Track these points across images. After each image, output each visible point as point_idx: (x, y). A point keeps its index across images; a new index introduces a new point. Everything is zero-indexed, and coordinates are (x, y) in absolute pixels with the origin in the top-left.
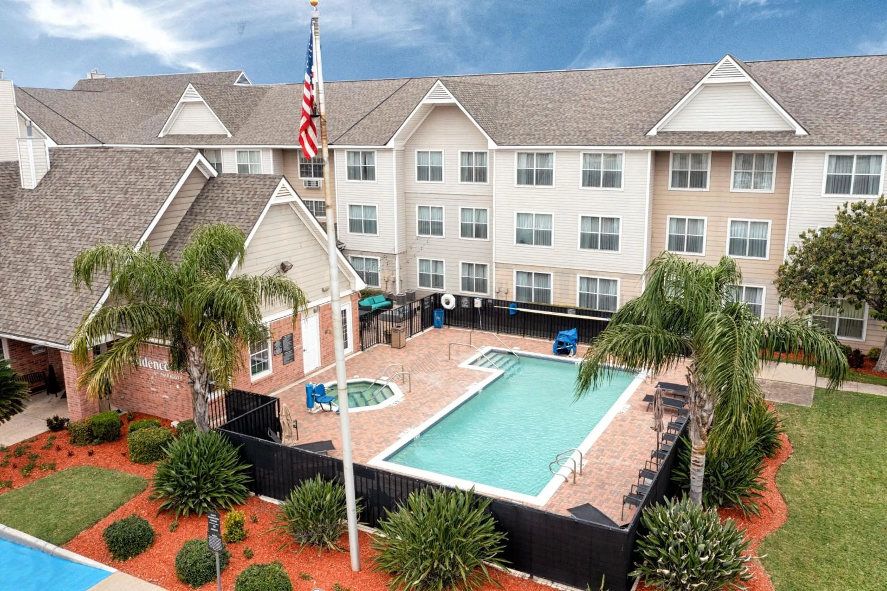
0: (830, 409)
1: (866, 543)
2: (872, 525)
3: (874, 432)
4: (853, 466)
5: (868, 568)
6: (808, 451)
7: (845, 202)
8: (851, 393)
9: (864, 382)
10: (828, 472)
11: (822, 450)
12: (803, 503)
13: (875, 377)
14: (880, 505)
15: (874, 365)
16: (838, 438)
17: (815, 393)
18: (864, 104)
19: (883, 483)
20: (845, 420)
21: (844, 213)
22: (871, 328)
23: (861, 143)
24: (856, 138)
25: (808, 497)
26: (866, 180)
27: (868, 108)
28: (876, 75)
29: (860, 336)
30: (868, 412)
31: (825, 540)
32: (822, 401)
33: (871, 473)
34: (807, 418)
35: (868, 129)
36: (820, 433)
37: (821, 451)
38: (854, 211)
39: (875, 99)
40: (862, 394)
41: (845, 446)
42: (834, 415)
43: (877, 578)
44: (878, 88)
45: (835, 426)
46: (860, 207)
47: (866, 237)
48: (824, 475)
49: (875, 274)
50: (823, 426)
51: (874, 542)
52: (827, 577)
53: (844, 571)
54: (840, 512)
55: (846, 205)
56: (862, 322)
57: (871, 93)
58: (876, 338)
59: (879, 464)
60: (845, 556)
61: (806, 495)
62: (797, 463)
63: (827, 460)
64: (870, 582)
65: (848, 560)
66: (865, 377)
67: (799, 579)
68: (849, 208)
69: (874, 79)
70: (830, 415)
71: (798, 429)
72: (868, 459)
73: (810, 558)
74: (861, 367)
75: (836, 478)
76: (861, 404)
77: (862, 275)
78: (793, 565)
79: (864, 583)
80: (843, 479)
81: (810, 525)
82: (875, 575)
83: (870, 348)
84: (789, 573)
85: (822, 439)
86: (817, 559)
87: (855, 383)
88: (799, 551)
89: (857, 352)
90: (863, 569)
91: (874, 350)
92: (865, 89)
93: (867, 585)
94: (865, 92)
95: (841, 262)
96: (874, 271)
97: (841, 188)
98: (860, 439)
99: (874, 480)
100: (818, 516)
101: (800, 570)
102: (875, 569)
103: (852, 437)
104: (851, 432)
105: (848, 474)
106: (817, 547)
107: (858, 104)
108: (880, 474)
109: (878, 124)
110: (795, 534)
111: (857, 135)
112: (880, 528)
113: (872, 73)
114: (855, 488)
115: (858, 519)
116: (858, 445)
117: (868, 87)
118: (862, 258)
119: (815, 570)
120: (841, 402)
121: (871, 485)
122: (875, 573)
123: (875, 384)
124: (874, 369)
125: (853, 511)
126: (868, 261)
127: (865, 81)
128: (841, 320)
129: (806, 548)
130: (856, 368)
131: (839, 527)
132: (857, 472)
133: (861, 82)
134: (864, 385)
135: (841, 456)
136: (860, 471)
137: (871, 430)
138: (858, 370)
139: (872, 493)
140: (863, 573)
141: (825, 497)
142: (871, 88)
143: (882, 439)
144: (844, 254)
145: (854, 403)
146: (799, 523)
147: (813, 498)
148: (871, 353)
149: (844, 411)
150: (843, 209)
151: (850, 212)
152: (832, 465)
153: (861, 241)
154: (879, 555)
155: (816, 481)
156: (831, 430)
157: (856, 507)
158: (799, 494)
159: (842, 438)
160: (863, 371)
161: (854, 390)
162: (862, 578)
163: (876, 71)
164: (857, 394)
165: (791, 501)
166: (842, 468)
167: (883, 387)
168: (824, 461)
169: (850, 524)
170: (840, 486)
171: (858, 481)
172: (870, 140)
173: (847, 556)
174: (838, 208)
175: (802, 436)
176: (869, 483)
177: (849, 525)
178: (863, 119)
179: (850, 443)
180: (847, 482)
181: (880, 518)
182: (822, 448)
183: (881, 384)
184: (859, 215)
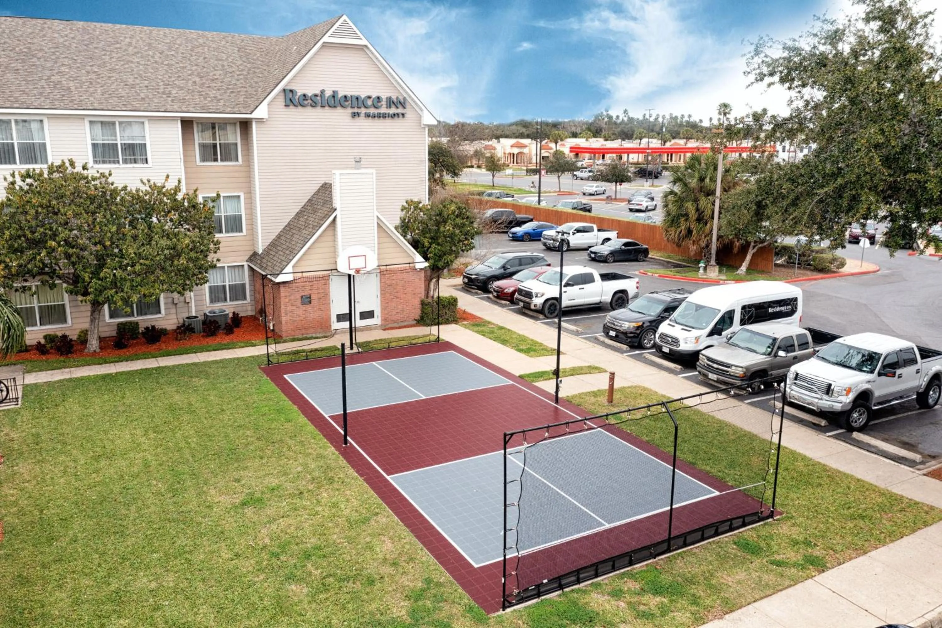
0: (43, 402)
1: (98, 524)
2: (102, 502)
3: (92, 411)
4: (75, 451)
5: (102, 549)
6: (22, 454)
7: (12, 172)
8: (66, 380)
9: (78, 366)
10: (47, 467)
11: (37, 447)
12: (20, 511)
13: (88, 359)
14: (107, 480)
15: (85, 348)
16: (55, 429)
17: (23, 390)
18: (12, 65)
19: (107, 457)
20: (61, 409)
21: (13, 183)
22: (74, 310)
23: (16, 105)
24: (9, 101)
25: (26, 502)
26: (32, 148)
27: (18, 70)
28: (21, 36)
29: (65, 321)
30: (84, 394)
31: (50, 540)
32: (33, 397)
33: (94, 452)
34: (16, 419)
35: (21, 91)
36: (33, 430)
37: (36, 449)
38: (24, 181)
39: (24, 61)
40: (76, 378)
41: (62, 434)
42: (47, 408)
43: (113, 554)
44: (25, 50)
45: (50, 418)
46: (28, 176)
47: (41, 206)
48: (42, 472)
49: (59, 245)
50: (36, 422)
51: (105, 519)
52: (58, 579)
53: (76, 563)
54: (65, 504)
55: (13, 175)
56: (63, 306)
57: (18, 54)
58: (81, 320)
59: (101, 440)
60: (75, 548)
61: (23, 502)
62: (9, 471)
63: (44, 456)
64: (105, 561)
65: (80, 550)
66: (78, 361)
67: (25, 597)
68: (18, 179)
69: (19, 40)
70: (43, 409)
71: (7, 434)
72: (89, 439)
73: (34, 568)
74: (73, 353)
75: (56, 471)
76: (76, 389)
77: (46, 249)
78: (16, 584)
79: (100, 565)
80: (65, 468)
81: (31, 531)
82: (110, 552)
83: (77, 332)
84: (10, 597)
85: (37, 435)
86: (44, 566)
87: (67, 370)
88: (21, 566)
89: (64, 337)
90: (96, 551)
91: (82, 332)
92: (11, 51)
93: (103, 566)
94: (12, 53)
95: (19, 237)
96: (59, 243)
97: (5, 158)
98: (79, 423)
99: (97, 458)
100: (40, 518)
101: (24, 587)
102: (109, 546)
103: (68, 424)
104: (68, 419)
105: (69, 461)
106: (42, 553)
107: (5, 65)
108: (104, 449)
109: (31, 87)
110: (14, 550)
111: (10, 97)
112: (110, 502)
113: (16, 34)
114: (79, 473)
115: (85, 502)
116: (78, 429)
117: (14, 48)
118: (42, 230)
119: (42, 578)
120: (54, 393)
121: (96, 464)
122: (110, 549)
123: (89, 365)
124: (86, 350)
125: (79, 496)
126: (50, 233)
127: (10, 42)
128: (40, 307)
129: (30, 559)
130: (67, 354)
131: (65, 519)
132: (80, 456)
133: (5, 42)
134: (78, 368)
135: (60, 447)
136: (82, 454)
137: (88, 410)
138: (69, 355)
139: (97, 471)
140: (97, 556)
141: (47, 495)
142: (17, 49)
143: (102, 415)
144: (21, 228)
145: (68, 390)
146: (17, 535)
147: (31, 501)
148: (80, 336)
149: (59, 400)
150: (10, 179)
151: (19, 182)
152: (51, 459)
153: (37, 211)
154: (113, 530)
155: (34, 482)
156: (45, 424)
157: (81, 492)
158: (15, 503)
159: (59, 428)
160: (75, 356)
161: (68, 376)
162: (96, 562)
163: (20, 32)
164: (70, 380)
165: (6, 515)
166: (62, 458)
167: (96, 366)
168: (41, 458)
169: (77, 511)
170: (62, 477)
171: (82, 465)
172: (25, 102)
173: (78, 546)
174: (5, 179)
175: (12, 440)
176: (93, 462)
177: (76, 514)
178: (13, 80)
179: (67, 429)
180: (69, 470)
181: (109, 492)
182: (37, 444)
183: (95, 364)
184: (31, 185)
